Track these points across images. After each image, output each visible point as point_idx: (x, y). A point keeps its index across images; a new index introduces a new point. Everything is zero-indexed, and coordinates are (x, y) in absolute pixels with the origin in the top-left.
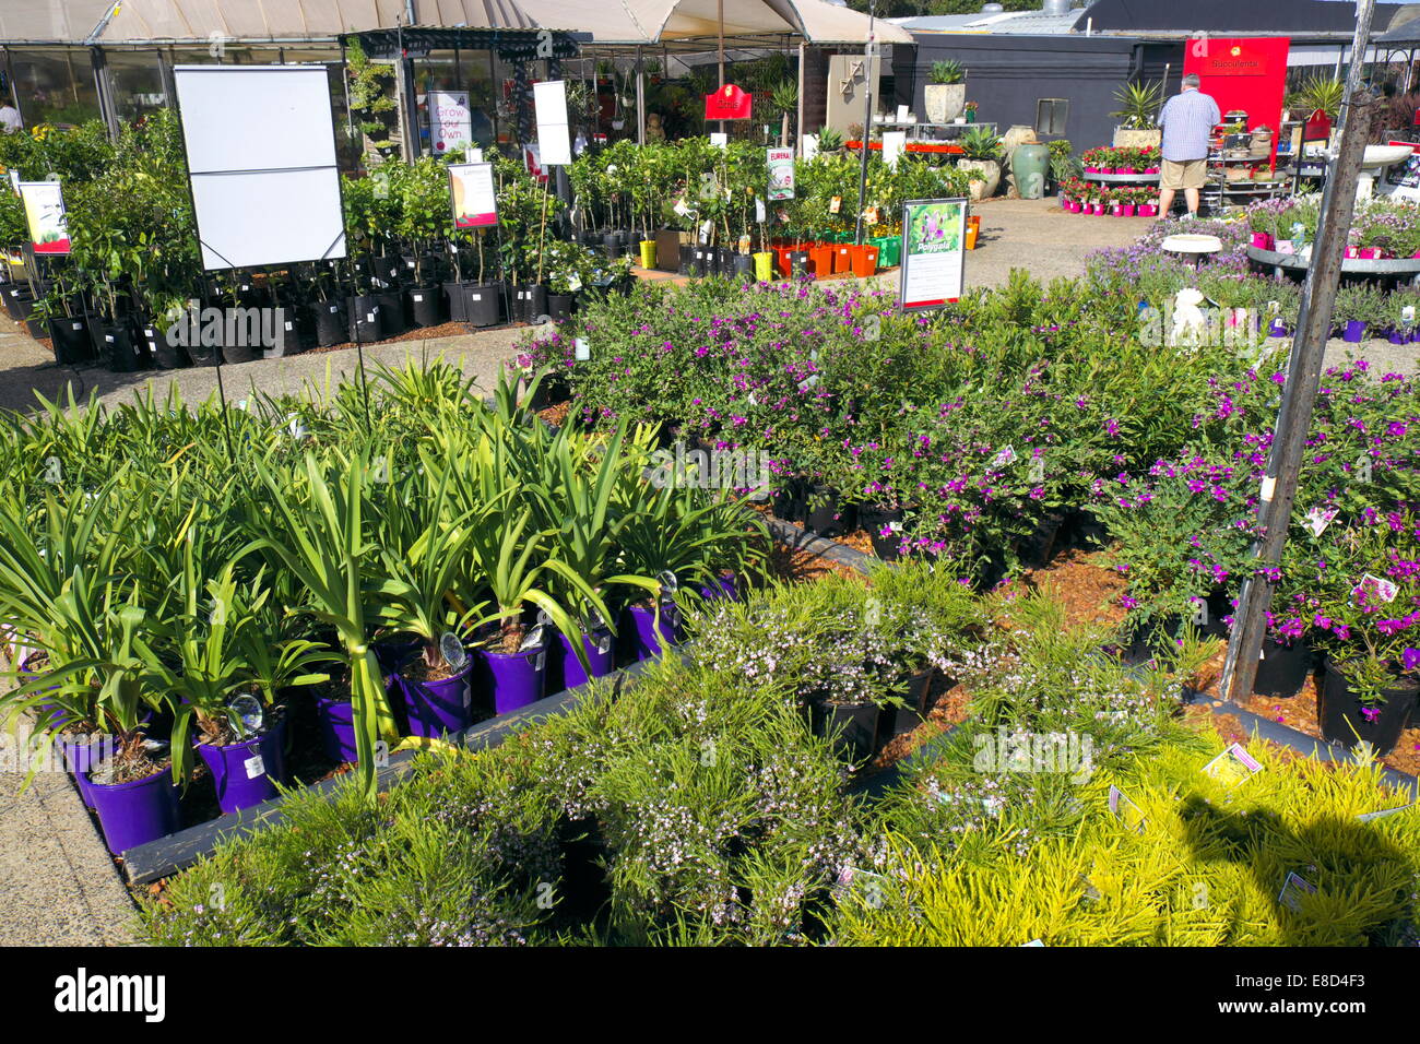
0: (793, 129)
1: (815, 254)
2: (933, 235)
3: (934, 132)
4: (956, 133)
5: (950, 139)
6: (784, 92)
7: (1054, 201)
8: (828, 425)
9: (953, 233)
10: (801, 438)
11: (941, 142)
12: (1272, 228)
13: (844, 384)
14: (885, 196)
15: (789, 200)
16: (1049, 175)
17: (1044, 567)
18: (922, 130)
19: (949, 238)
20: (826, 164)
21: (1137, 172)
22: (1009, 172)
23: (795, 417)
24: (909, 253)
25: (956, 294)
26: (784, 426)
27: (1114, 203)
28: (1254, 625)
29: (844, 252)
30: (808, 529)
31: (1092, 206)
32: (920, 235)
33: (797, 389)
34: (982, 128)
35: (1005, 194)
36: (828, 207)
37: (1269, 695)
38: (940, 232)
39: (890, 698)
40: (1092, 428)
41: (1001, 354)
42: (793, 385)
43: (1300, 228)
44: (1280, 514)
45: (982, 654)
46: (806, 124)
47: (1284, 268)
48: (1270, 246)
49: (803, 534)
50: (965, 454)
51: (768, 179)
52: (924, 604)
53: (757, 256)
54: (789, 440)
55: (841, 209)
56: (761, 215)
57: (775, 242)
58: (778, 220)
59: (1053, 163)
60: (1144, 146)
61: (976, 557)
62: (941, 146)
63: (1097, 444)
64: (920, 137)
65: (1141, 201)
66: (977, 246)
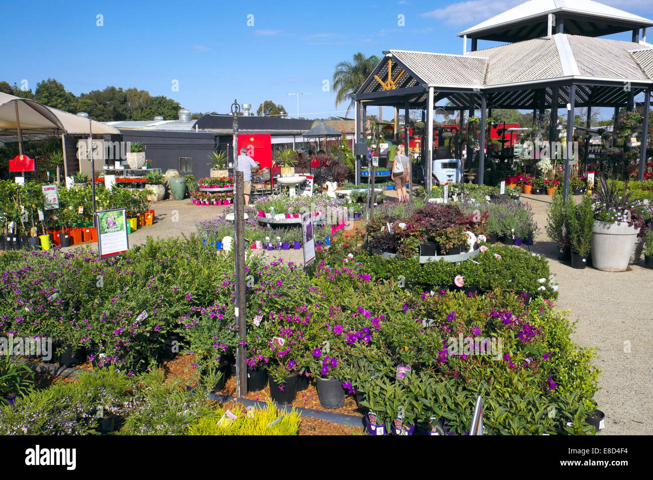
0: (62, 173)
1: (73, 233)
2: (111, 225)
3: (133, 173)
4: (143, 173)
5: (141, 176)
6: (56, 156)
7: (188, 201)
8: (64, 315)
9: (121, 223)
10: (54, 323)
11: (137, 177)
12: (264, 209)
13: (69, 295)
14: (106, 204)
15: (57, 209)
16: (186, 189)
17: (172, 360)
18: (127, 172)
19: (119, 226)
20: (77, 191)
21: (221, 187)
22: (169, 189)
23: (47, 314)
24: (100, 233)
25: (126, 249)
26: (45, 319)
27: (213, 200)
28: (243, 364)
29: (88, 231)
30: (61, 365)
31: (205, 202)
32: (105, 225)
33: (47, 301)
34: (155, 171)
35: (169, 198)
36: (77, 211)
37: (255, 391)
38: (115, 223)
39: (89, 431)
40: (183, 298)
41: (143, 273)
42: (45, 299)
43: (272, 208)
44: (242, 320)
45: (132, 402)
46: (68, 171)
47: (270, 224)
48: (264, 216)
49: (59, 368)
50: (123, 318)
51: (44, 201)
52: (104, 386)
53: (42, 237)
54: (47, 325)
55: (84, 211)
56: (41, 217)
57: (51, 229)
58: (51, 219)
59: (188, 185)
60: (222, 176)
61: (137, 362)
62: (137, 179)
63: (185, 304)
64: (127, 176)
65: (224, 199)
66: (153, 223)
